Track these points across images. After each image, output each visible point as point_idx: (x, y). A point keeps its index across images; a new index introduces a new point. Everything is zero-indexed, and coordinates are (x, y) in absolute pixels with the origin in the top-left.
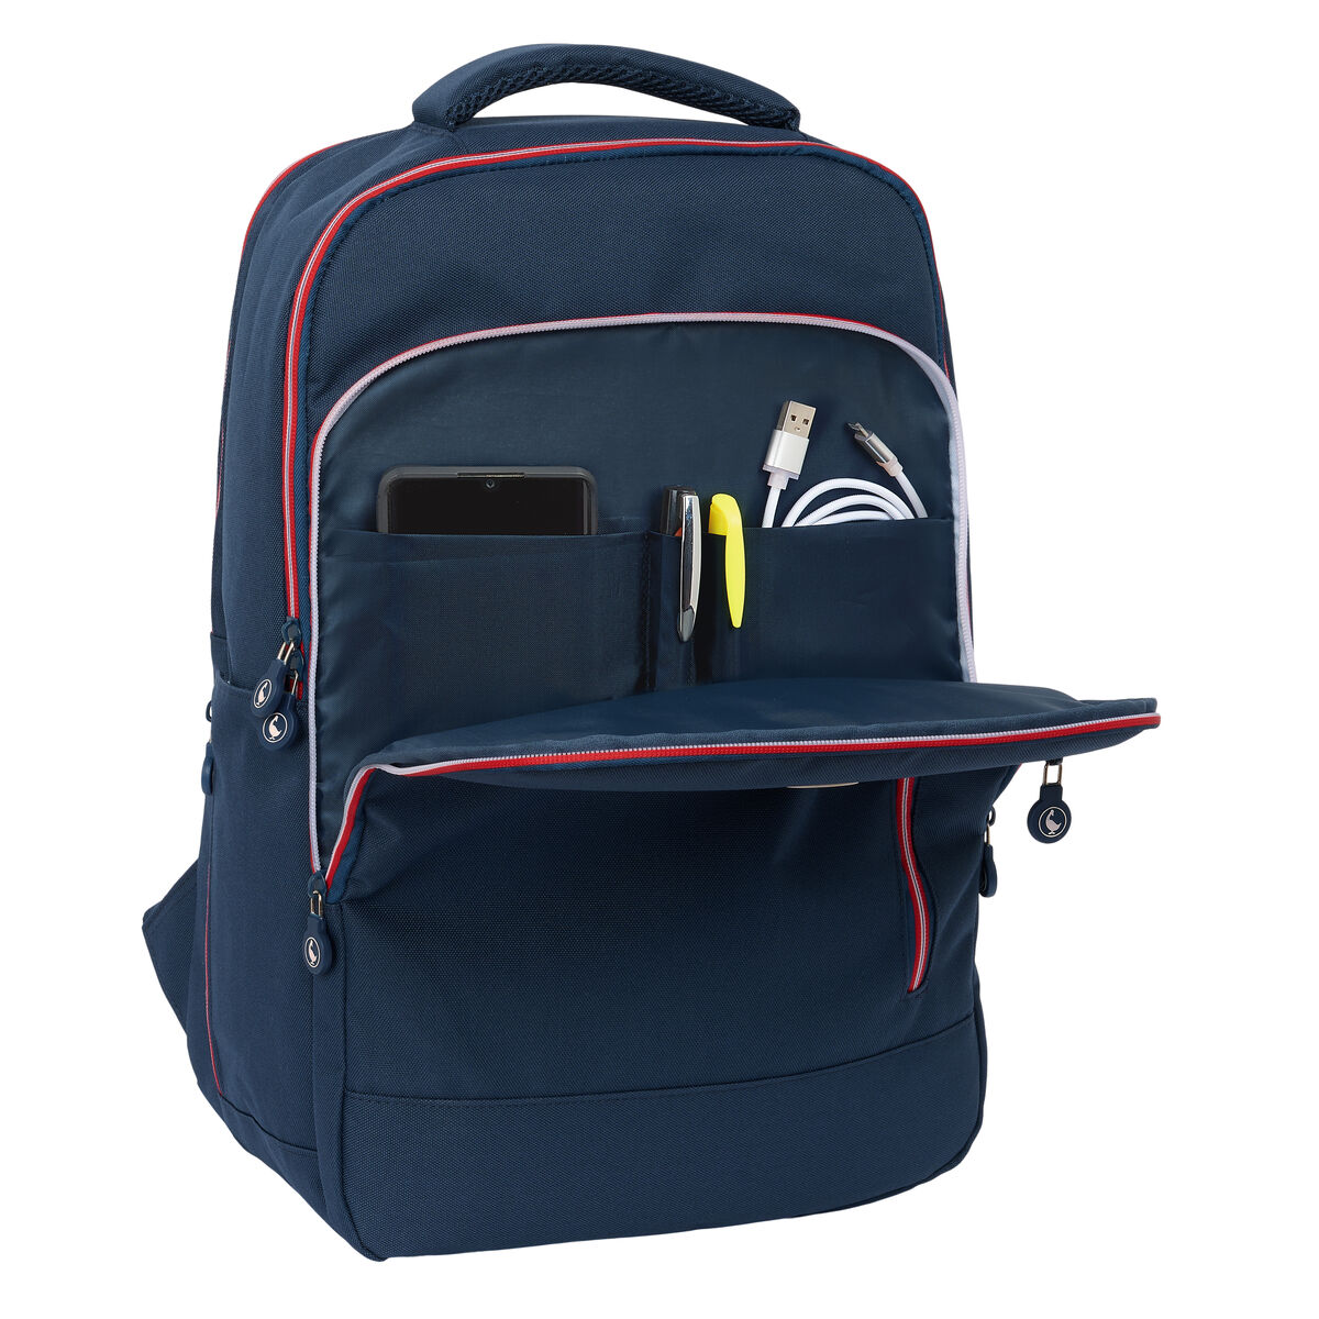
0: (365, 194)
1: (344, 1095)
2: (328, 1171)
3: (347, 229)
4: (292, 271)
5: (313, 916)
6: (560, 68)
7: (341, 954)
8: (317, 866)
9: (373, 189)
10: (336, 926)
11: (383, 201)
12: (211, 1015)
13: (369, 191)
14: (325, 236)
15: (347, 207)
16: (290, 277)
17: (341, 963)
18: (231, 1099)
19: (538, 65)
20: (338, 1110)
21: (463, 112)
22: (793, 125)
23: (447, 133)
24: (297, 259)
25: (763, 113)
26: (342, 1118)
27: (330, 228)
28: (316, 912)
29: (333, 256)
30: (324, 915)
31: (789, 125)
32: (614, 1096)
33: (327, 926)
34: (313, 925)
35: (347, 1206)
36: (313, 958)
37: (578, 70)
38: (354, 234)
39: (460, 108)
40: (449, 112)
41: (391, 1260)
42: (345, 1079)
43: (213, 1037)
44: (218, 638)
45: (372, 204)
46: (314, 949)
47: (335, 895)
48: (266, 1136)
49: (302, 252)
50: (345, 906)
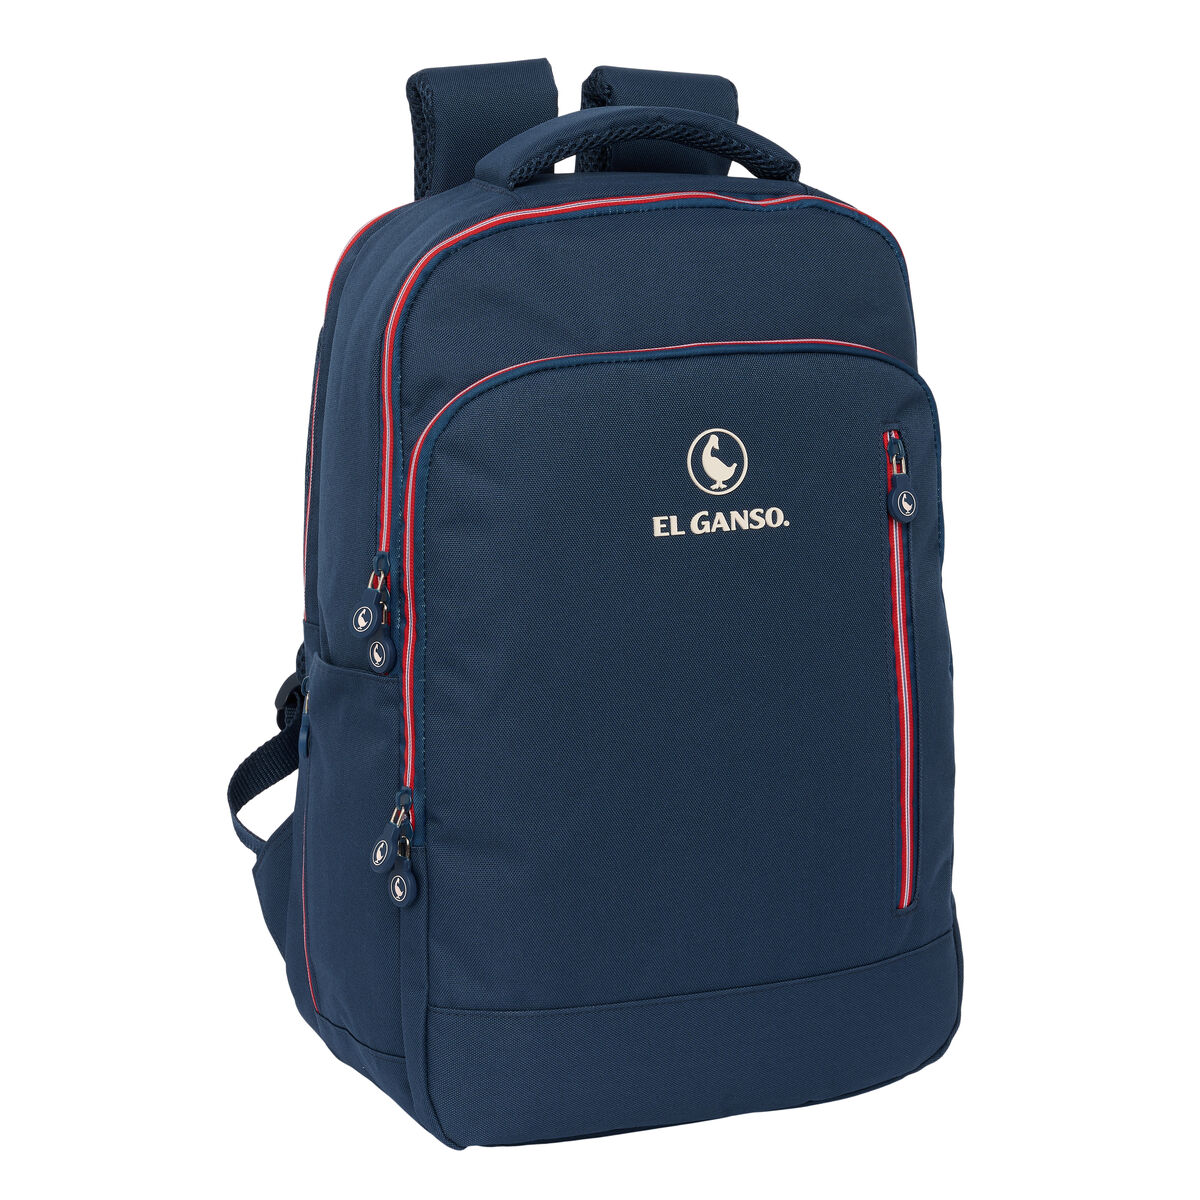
0: (441, 245)
1: (428, 1010)
2: (415, 1076)
3: (427, 276)
4: (380, 312)
6: (607, 133)
7: (424, 888)
9: (447, 241)
10: (420, 866)
11: (457, 251)
12: (308, 944)
13: (444, 243)
14: (408, 282)
15: (426, 257)
16: (379, 317)
17: (424, 897)
18: (328, 1016)
19: (589, 133)
20: (422, 1021)
21: (524, 174)
22: (793, 178)
23: (507, 192)
24: (384, 302)
26: (426, 1029)
27: (412, 275)
29: (415, 299)
31: (790, 177)
32: (654, 1001)
33: (412, 867)
35: (432, 1104)
36: (400, 894)
38: (432, 279)
39: (522, 171)
40: (512, 174)
41: (470, 1149)
42: (428, 996)
43: (311, 963)
44: (310, 624)
45: (446, 255)
46: (401, 886)
47: (419, 841)
48: (359, 1046)
49: (389, 296)
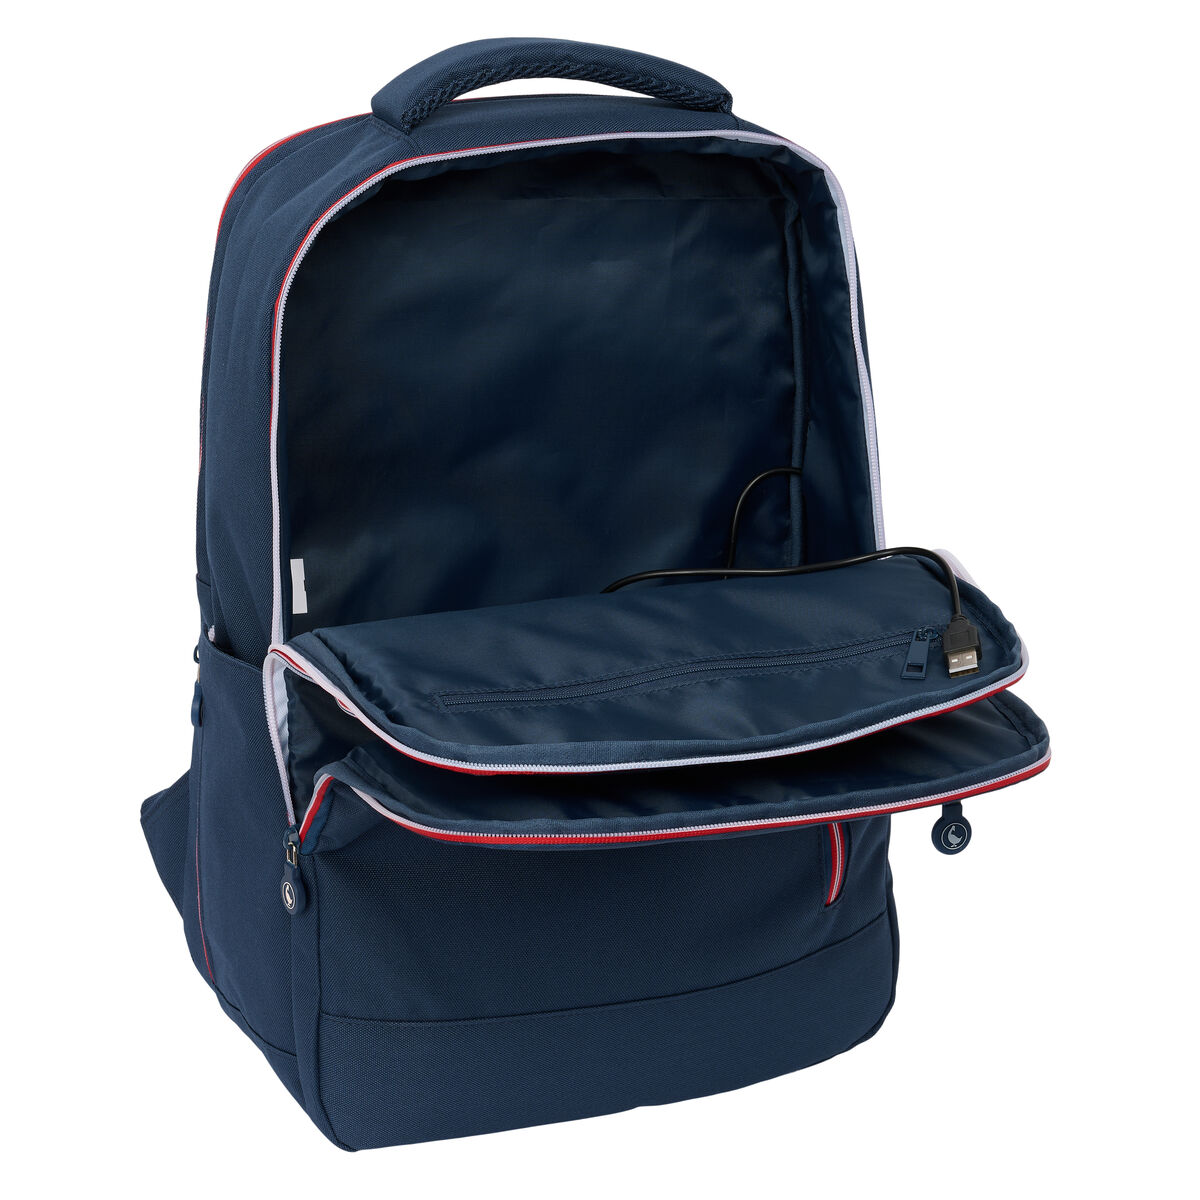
1: (319, 1017)
5: (288, 864)
6: (508, 69)
7: (314, 898)
8: (292, 820)
10: (310, 874)
17: (314, 904)
18: (223, 991)
19: (487, 67)
20: (314, 1028)
21: (417, 116)
22: (726, 108)
23: (403, 136)
25: (698, 98)
26: (318, 1036)
28: (292, 860)
30: (298, 864)
31: (721, 109)
33: (301, 873)
34: (288, 872)
35: (324, 1109)
36: (290, 901)
37: (524, 68)
39: (414, 112)
40: (404, 114)
42: (320, 1003)
44: (203, 581)
46: (290, 892)
47: (307, 849)
50: (317, 858)
